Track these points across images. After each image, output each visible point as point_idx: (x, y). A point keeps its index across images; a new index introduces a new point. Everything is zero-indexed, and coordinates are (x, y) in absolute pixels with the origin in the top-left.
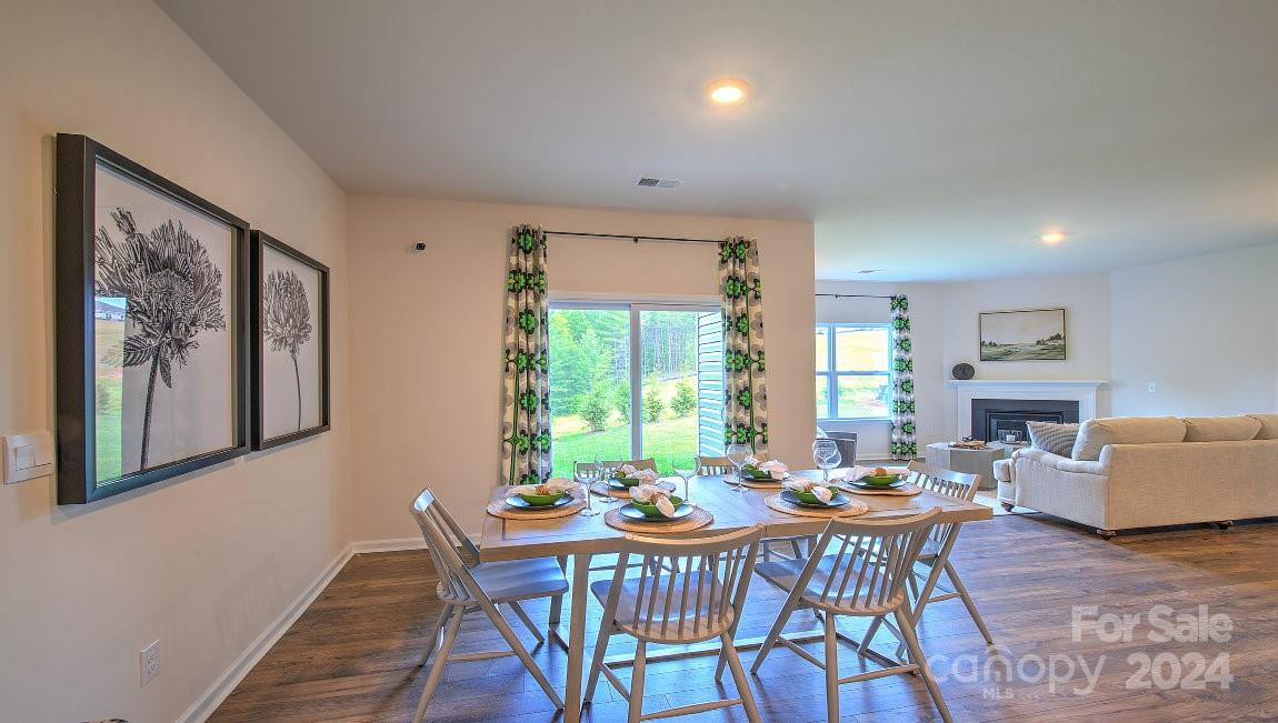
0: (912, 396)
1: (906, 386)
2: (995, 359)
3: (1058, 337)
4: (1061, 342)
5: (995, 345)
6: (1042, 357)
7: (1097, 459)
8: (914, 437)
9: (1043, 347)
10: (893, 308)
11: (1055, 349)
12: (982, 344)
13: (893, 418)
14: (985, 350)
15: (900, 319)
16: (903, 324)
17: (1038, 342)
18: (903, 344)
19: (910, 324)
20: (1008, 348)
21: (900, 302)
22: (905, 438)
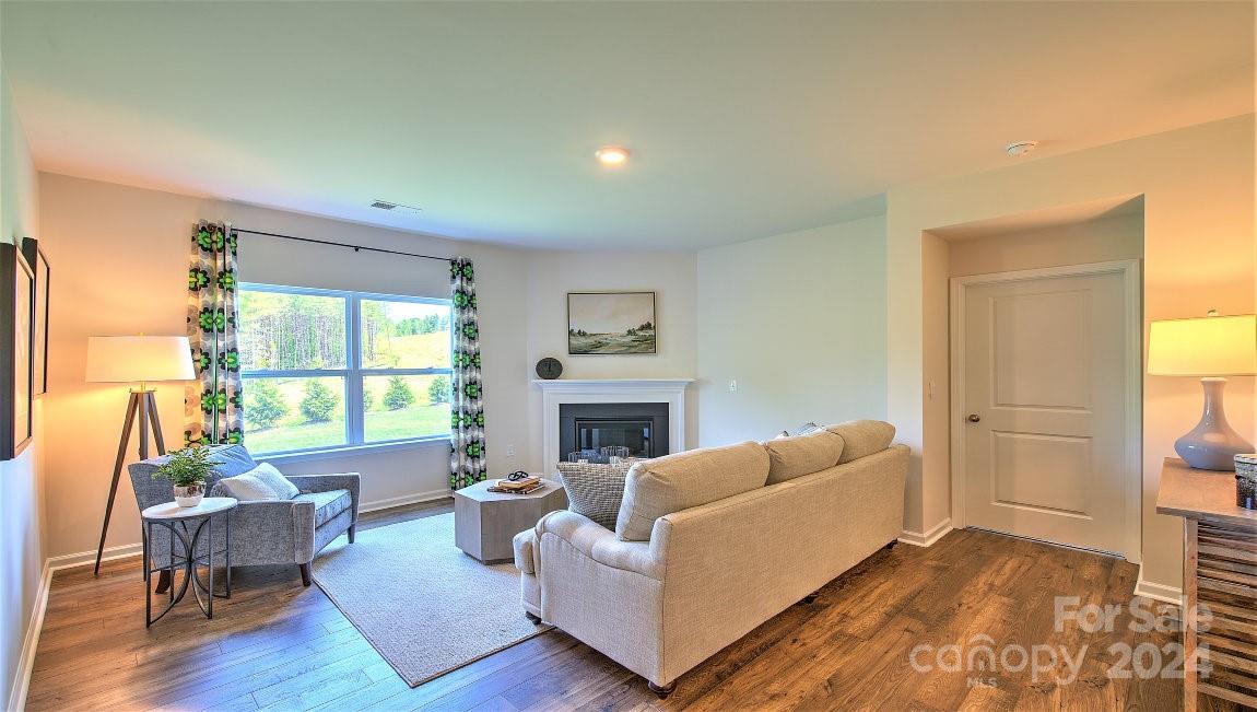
0: (480, 403)
1: (472, 390)
2: (585, 353)
3: (648, 326)
4: (651, 332)
5: (584, 334)
6: (633, 350)
7: (647, 540)
8: (482, 462)
9: (633, 337)
10: (454, 277)
11: (644, 341)
12: (570, 332)
13: (453, 438)
14: (573, 342)
15: (462, 292)
16: (467, 301)
17: (630, 332)
18: (468, 330)
19: (477, 301)
20: (598, 339)
21: (462, 269)
22: (469, 464)
